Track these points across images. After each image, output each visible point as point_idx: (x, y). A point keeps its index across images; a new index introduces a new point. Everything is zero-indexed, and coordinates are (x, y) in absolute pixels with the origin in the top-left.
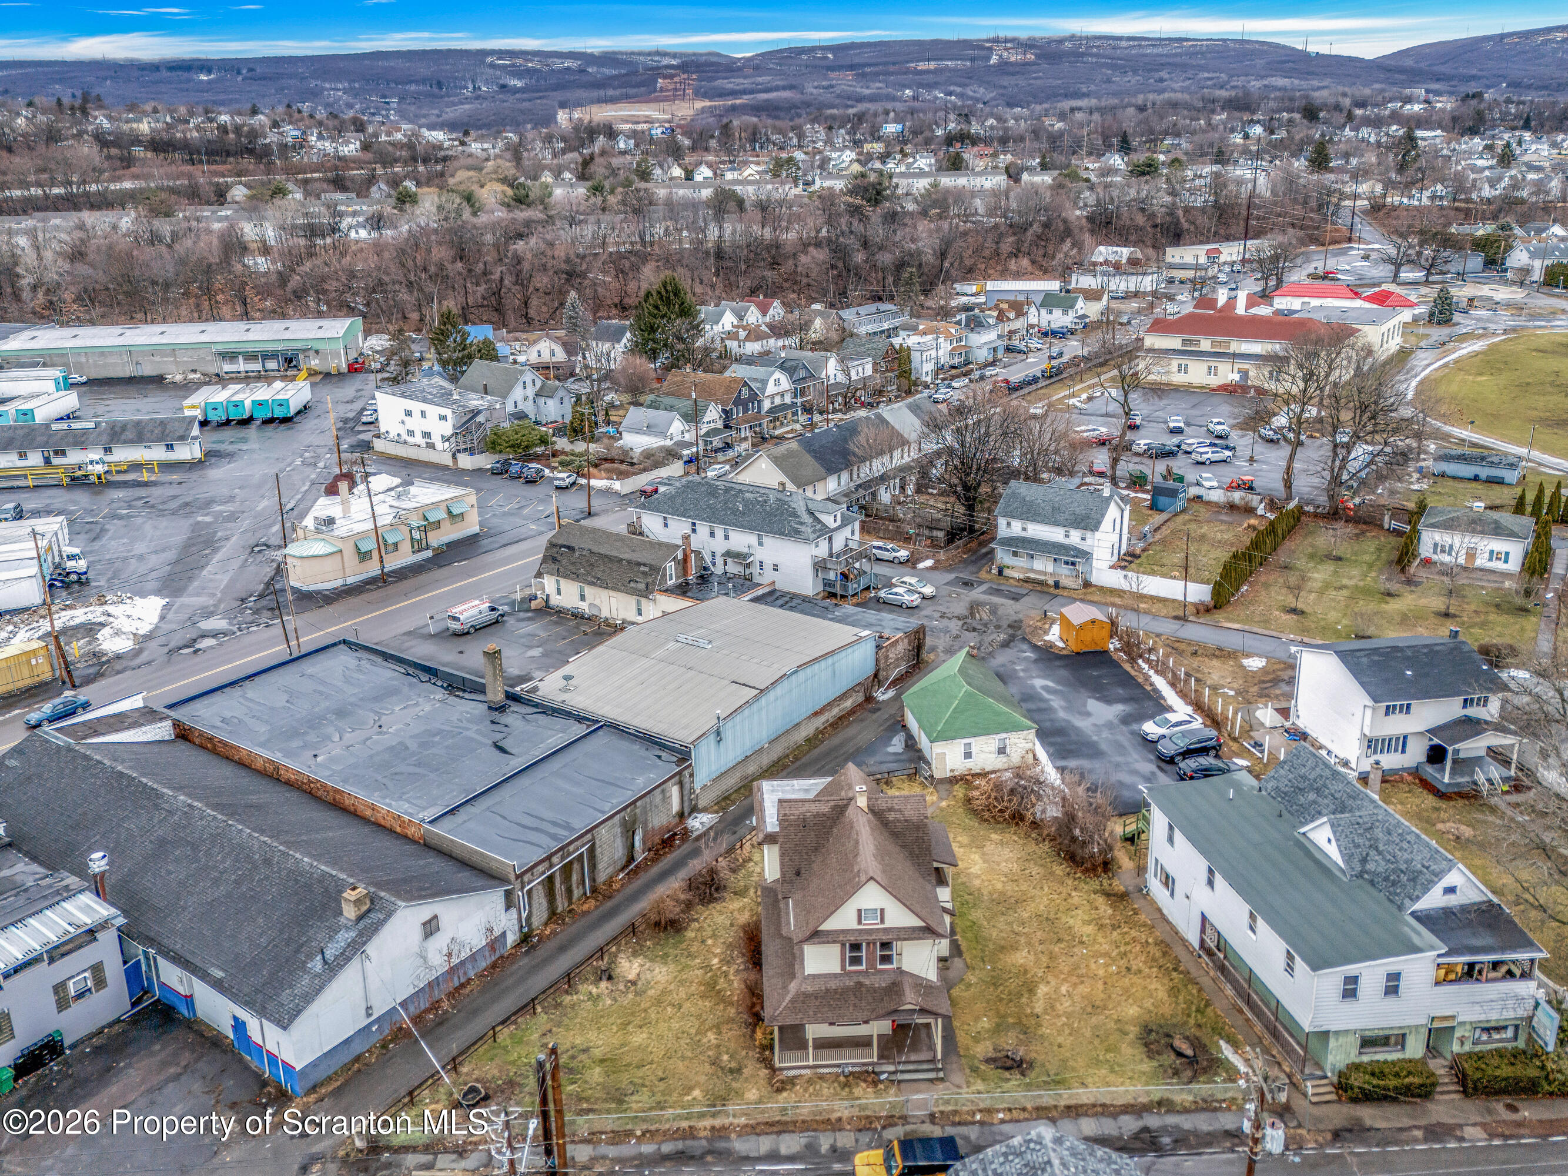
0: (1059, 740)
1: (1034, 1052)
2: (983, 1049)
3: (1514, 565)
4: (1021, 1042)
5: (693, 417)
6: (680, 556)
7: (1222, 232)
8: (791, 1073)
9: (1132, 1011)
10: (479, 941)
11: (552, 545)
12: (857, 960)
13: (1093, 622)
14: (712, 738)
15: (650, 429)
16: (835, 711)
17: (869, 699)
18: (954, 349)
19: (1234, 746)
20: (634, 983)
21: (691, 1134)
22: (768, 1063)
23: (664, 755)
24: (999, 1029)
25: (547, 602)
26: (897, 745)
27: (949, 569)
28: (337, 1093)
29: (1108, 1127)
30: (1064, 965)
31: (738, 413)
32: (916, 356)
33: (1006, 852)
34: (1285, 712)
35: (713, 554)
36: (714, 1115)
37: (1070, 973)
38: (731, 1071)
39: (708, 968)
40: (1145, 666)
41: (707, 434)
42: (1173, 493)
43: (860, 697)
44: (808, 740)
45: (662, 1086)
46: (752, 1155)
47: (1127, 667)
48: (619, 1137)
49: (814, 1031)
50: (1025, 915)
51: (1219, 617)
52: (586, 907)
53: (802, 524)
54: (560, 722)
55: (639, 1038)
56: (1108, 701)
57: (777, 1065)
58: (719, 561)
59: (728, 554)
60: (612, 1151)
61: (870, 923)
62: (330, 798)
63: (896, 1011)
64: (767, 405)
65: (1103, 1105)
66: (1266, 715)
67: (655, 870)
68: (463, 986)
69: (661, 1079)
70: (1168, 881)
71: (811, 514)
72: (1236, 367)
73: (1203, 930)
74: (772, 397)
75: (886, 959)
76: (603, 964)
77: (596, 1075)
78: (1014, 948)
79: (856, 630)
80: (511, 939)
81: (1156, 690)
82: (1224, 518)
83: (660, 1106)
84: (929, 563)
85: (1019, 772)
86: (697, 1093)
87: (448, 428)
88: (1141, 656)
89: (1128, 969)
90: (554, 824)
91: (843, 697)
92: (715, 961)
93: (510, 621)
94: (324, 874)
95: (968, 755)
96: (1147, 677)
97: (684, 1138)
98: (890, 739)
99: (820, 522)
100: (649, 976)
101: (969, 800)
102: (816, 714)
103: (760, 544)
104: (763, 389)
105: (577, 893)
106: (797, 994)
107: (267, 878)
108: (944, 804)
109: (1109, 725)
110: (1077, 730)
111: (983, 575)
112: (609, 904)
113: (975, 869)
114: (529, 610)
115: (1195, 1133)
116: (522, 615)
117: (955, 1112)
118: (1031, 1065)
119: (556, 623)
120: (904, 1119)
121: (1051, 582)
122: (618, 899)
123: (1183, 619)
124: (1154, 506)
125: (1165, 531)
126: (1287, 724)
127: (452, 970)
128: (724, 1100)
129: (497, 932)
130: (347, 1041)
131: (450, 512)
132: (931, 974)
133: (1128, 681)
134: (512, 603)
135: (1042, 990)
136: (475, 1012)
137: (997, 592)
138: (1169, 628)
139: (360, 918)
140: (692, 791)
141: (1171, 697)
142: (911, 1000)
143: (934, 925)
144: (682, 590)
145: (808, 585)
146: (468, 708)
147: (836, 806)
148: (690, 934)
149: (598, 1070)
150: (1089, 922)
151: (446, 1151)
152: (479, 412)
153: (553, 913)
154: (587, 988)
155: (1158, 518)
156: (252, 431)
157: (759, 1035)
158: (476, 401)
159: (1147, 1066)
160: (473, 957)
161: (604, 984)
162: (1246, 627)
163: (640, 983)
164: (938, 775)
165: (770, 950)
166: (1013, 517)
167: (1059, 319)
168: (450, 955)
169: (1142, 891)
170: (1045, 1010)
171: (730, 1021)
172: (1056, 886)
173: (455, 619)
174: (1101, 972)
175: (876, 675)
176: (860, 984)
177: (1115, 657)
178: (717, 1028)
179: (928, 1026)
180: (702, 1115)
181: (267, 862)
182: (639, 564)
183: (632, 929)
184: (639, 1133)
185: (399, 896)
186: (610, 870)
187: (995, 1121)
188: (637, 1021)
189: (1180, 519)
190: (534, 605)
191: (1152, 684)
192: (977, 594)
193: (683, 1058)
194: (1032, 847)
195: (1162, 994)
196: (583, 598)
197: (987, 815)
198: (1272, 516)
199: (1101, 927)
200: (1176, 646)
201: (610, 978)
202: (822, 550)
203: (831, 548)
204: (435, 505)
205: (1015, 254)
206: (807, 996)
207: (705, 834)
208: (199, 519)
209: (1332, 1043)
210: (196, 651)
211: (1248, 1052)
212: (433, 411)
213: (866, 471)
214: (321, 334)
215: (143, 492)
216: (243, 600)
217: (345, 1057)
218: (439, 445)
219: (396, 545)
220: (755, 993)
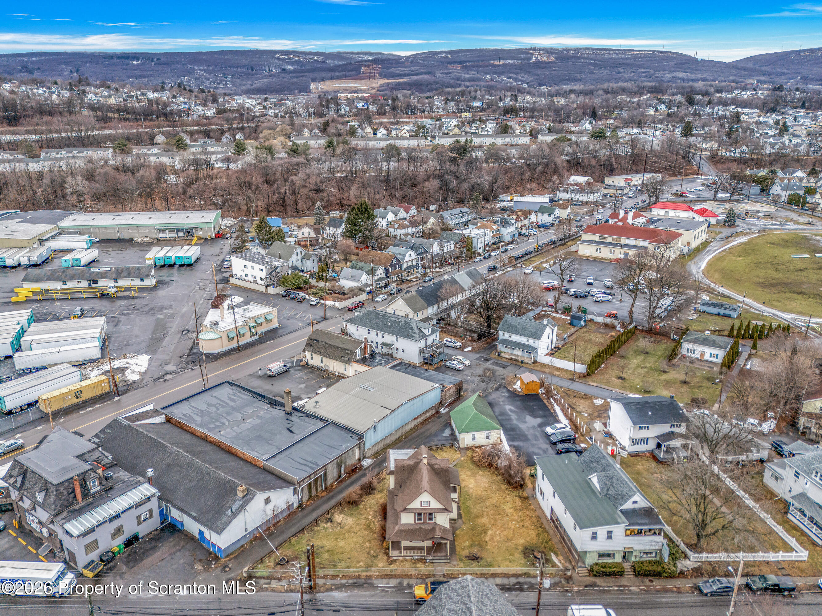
0: (511, 433)
1: (484, 554)
2: (466, 553)
3: (719, 360)
4: (479, 551)
5: (372, 272)
6: (363, 346)
7: (634, 168)
8: (395, 558)
9: (522, 541)
10: (284, 506)
11: (310, 339)
12: (420, 519)
13: (533, 382)
14: (372, 430)
15: (352, 278)
16: (423, 418)
17: (437, 412)
18: (494, 235)
19: (582, 438)
20: (340, 524)
21: (359, 577)
22: (387, 554)
23: (353, 436)
24: (471, 546)
25: (307, 362)
26: (447, 433)
27: (478, 352)
28: (236, 558)
29: (505, 581)
30: (499, 523)
31: (392, 270)
32: (475, 241)
33: (485, 479)
34: (605, 424)
35: (377, 343)
36: (367, 571)
37: (501, 527)
38: (374, 557)
39: (367, 519)
40: (553, 401)
41: (378, 280)
42: (580, 318)
43: (434, 412)
44: (411, 429)
45: (349, 560)
46: (379, 585)
47: (545, 401)
48: (334, 577)
49: (404, 544)
50: (488, 504)
51: (589, 380)
52: (322, 494)
53: (414, 333)
54: (313, 421)
55: (341, 544)
56: (535, 417)
57: (390, 555)
58: (380, 346)
59: (383, 344)
60: (332, 582)
61: (425, 506)
62: (226, 449)
63: (433, 538)
64: (405, 266)
65: (505, 574)
66: (598, 425)
67: (349, 481)
68: (278, 522)
69: (349, 558)
70: (542, 494)
71: (418, 328)
72: (623, 251)
73: (552, 513)
74: (408, 262)
75: (431, 519)
76: (329, 516)
77: (326, 556)
78: (482, 516)
79: (433, 384)
80: (295, 505)
81: (555, 413)
82: (601, 331)
83: (348, 567)
84: (469, 349)
85: (494, 446)
86: (361, 564)
87: (263, 275)
88: (552, 397)
89: (523, 526)
90: (311, 462)
91: (427, 412)
92: (370, 517)
93: (292, 371)
94: (230, 481)
95: (474, 439)
96: (553, 406)
97: (356, 579)
98: (444, 430)
99: (422, 332)
100: (345, 521)
101: (473, 457)
102: (415, 419)
103: (397, 340)
104: (403, 259)
105: (319, 489)
106: (398, 531)
107: (209, 480)
108: (462, 458)
109: (534, 427)
110: (519, 428)
111: (492, 356)
112: (331, 494)
113: (471, 486)
114: (299, 366)
116: (297, 368)
117: (452, 574)
118: (481, 559)
119: (311, 372)
120: (434, 575)
121: (520, 360)
122: (335, 491)
123: (573, 380)
124: (571, 324)
125: (574, 336)
126: (606, 430)
127: (275, 516)
128: (371, 567)
129: (290, 503)
130: (239, 540)
131: (266, 319)
132: (447, 525)
133: (545, 408)
134: (292, 362)
135: (490, 532)
136: (282, 532)
137: (497, 364)
138: (566, 384)
139: (244, 497)
140: (364, 450)
141: (561, 416)
142: (438, 534)
143: (448, 508)
144: (363, 361)
145: (416, 359)
146: (277, 413)
147: (416, 463)
148: (361, 506)
149: (326, 554)
150: (512, 508)
151: (274, 579)
152: (277, 268)
153: (310, 496)
154: (323, 525)
155: (573, 330)
156: (175, 270)
157: (385, 544)
158: (276, 262)
159: (523, 561)
160: (282, 512)
161: (329, 524)
162: (599, 385)
163: (343, 524)
164: (461, 446)
165: (390, 514)
166: (505, 331)
167: (546, 218)
168: (274, 511)
169: (534, 497)
170: (490, 540)
171: (374, 539)
172: (501, 493)
173: (270, 370)
174: (513, 527)
175: (441, 403)
176: (421, 528)
177: (541, 397)
178: (369, 541)
179: (446, 544)
180: (363, 571)
182: (346, 350)
183: (340, 504)
184: (341, 576)
185: (257, 489)
186: (332, 481)
188: (341, 538)
189: (582, 330)
190: (302, 363)
191: (554, 410)
192: (488, 365)
193: (357, 551)
194: (495, 477)
195: (534, 536)
196: (322, 362)
197: (479, 464)
198: (622, 331)
199: (516, 510)
200: (567, 393)
201: (331, 522)
202: (422, 344)
203: (426, 343)
204: (259, 316)
205: (531, 180)
206: (401, 531)
207: (368, 468)
208: (159, 316)
209: (588, 555)
210: (165, 380)
211: (561, 558)
212: (257, 267)
213: (445, 304)
214: (203, 220)
215: (132, 302)
216: (181, 357)
217: (238, 546)
218: (259, 282)
219: (244, 334)
220: (383, 529)
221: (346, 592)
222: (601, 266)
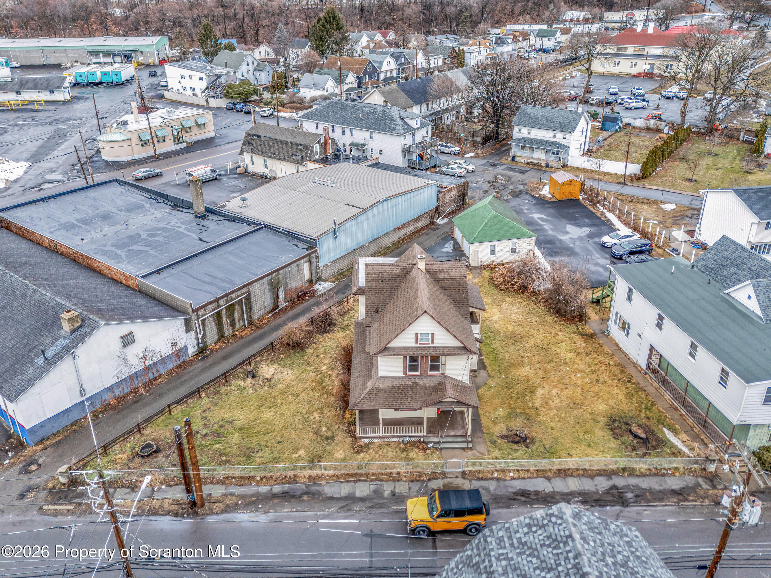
0: (549, 246)
1: (535, 432)
2: (500, 429)
4: (525, 425)
5: (340, 80)
6: (322, 141)
7: (635, 5)
8: (367, 441)
9: (602, 407)
10: (166, 351)
11: (248, 135)
12: (413, 368)
13: (571, 181)
14: (331, 235)
15: (315, 86)
16: (411, 228)
17: (432, 223)
18: (488, 55)
19: (660, 251)
20: (269, 380)
21: (295, 479)
22: (352, 433)
23: (300, 244)
24: (510, 416)
25: (246, 169)
26: (448, 248)
27: (484, 157)
28: (54, 445)
29: (587, 485)
30: (554, 377)
31: (366, 79)
32: (467, 55)
33: (515, 309)
34: (691, 233)
35: (344, 145)
36: (312, 468)
37: (558, 382)
38: (327, 438)
39: (318, 372)
40: (602, 208)
41: (348, 90)
42: (614, 120)
43: (427, 222)
44: (394, 244)
45: (279, 446)
46: (335, 496)
47: (591, 208)
48: (248, 479)
49: (385, 413)
50: (528, 345)
51: (645, 182)
52: (244, 333)
53: (396, 125)
54: (237, 225)
55: (268, 415)
56: (580, 226)
57: (358, 435)
58: (348, 149)
59: (353, 144)
60: (238, 490)
61: (424, 343)
62: (85, 263)
63: (440, 402)
64: (382, 76)
65: (584, 470)
66: (679, 234)
67: (291, 313)
68: (156, 379)
69: (279, 442)
70: (625, 326)
71: (402, 119)
72: (648, 62)
73: (650, 357)
74: (386, 72)
75: (434, 368)
76: (249, 368)
77: (235, 438)
78: (521, 365)
79: (426, 181)
80: (192, 350)
81: (609, 220)
82: (644, 134)
83: (276, 460)
84: (472, 154)
85: (524, 263)
86: (302, 452)
87: (203, 85)
88: (599, 202)
89: (597, 381)
90: (222, 280)
91: (416, 220)
92: (324, 368)
93: (224, 179)
95: (492, 253)
96: (603, 214)
98: (445, 244)
99: (407, 124)
100: (280, 376)
101: (492, 279)
102: (399, 228)
103: (372, 138)
104: (380, 68)
105: (238, 325)
106: (372, 389)
107: (21, 305)
108: (476, 280)
109: (580, 238)
110: (560, 241)
111: (503, 161)
112: (260, 332)
113: (495, 318)
114: (236, 174)
115: (650, 491)
116: (231, 176)
117: (480, 471)
118: (533, 441)
119: (250, 180)
120: (444, 475)
121: (544, 164)
122: (266, 328)
123: (624, 184)
124: (603, 128)
125: (610, 140)
126: (692, 240)
127: (147, 369)
128: (320, 458)
129: (180, 345)
130: (67, 411)
131: (197, 123)
132: (466, 379)
133: (592, 215)
134: (226, 171)
135: (540, 392)
136: (161, 395)
137: (512, 169)
138: (615, 188)
139: (73, 331)
140: (318, 267)
141: (617, 223)
142: (450, 396)
143: (468, 345)
144: (324, 161)
145: (400, 161)
146: (186, 216)
147: (404, 269)
148: (310, 351)
149: (237, 435)
150: (570, 351)
151: (123, 487)
152: (221, 76)
153: (221, 336)
154: (237, 382)
155: (606, 134)
156: (101, 88)
157: (347, 415)
158: (219, 70)
159: (613, 444)
160: (163, 360)
161: (249, 380)
162: (662, 188)
163: (273, 380)
164: (473, 264)
165: (356, 361)
166: (523, 126)
167: (547, 43)
168: (145, 358)
169: (606, 333)
170: (542, 406)
171: (330, 405)
172: (548, 328)
173: (190, 175)
174: (579, 382)
175: (437, 209)
176: (416, 383)
177: (583, 203)
178: (321, 409)
179: (462, 413)
180: (304, 468)
181: (24, 295)
182: (298, 145)
183: (272, 347)
184: (258, 478)
185: (103, 318)
186: (262, 312)
187: (508, 478)
188: (268, 404)
189: (619, 134)
190: (239, 171)
191: (606, 217)
192: (500, 169)
193: (296, 429)
194: (532, 306)
195: (621, 397)
196: (266, 166)
197: (503, 287)
198: (672, 133)
199: (578, 354)
200: (619, 197)
201: (254, 376)
202: (408, 141)
203: (413, 141)
204: (187, 119)
205: (523, 13)
206: (379, 390)
207: (324, 294)
208: (60, 126)
209: (751, 433)
210: (39, 190)
211: (684, 437)
212: (196, 75)
213: (435, 106)
214: (144, 43)
215: (34, 114)
216: (73, 165)
217: (66, 421)
218: (200, 95)
219: (164, 137)
220: (346, 386)
221: (266, 512)
222: (622, 80)
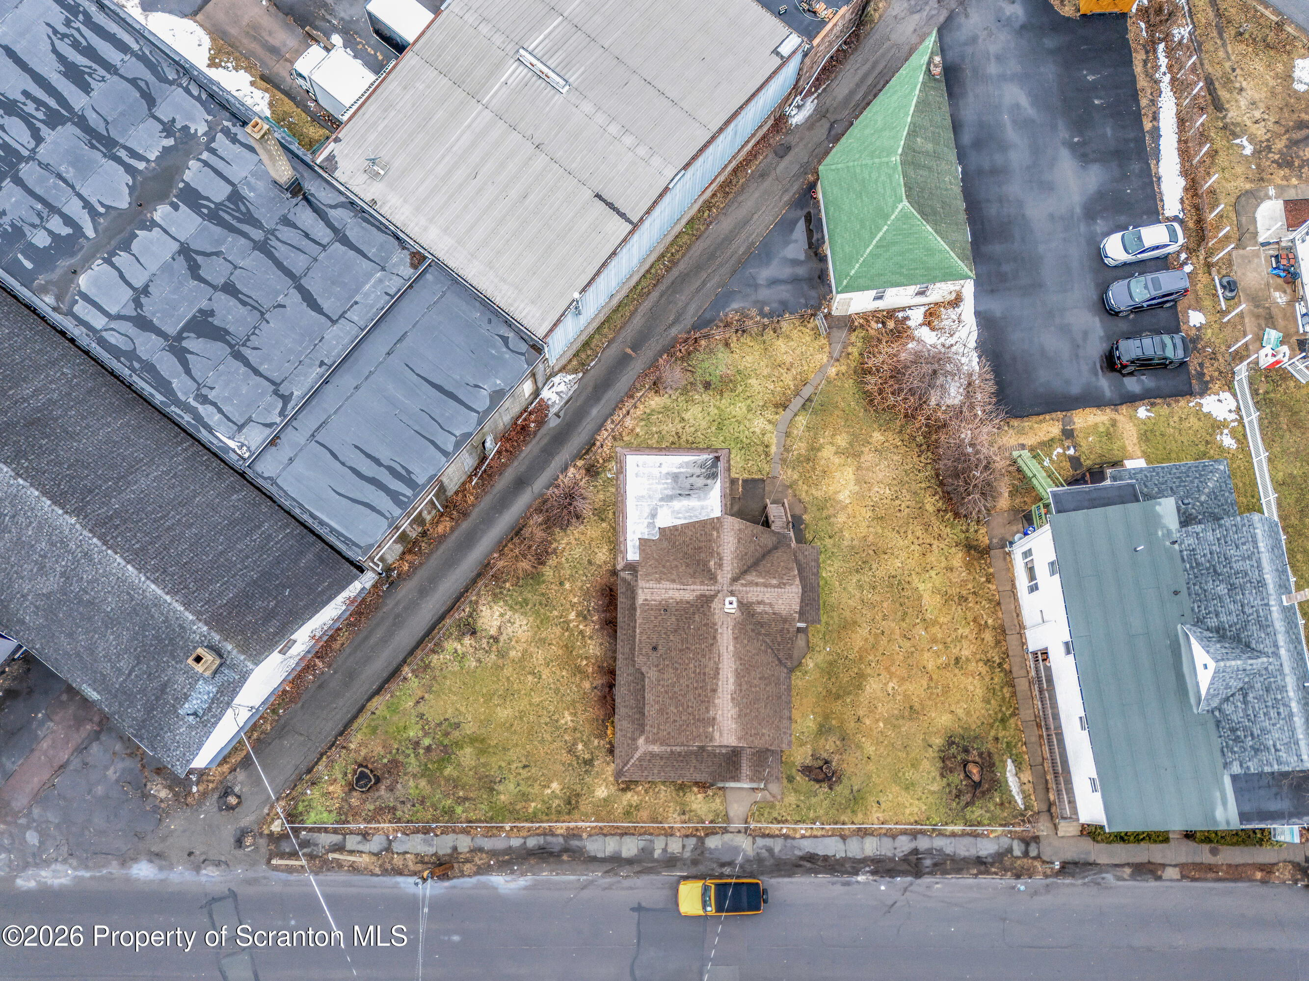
1: (846, 762)
4: (837, 750)
9: (945, 718)
10: (339, 611)
20: (496, 639)
21: (550, 830)
24: (821, 731)
29: (886, 847)
30: (899, 653)
36: (569, 813)
37: (902, 664)
38: (585, 762)
39: (565, 624)
45: (525, 773)
46: (599, 855)
48: (492, 829)
52: (441, 528)
60: (487, 844)
68: (332, 638)
69: (525, 767)
77: (468, 756)
78: (858, 623)
83: (525, 798)
86: (555, 786)
89: (957, 661)
90: (392, 472)
92: (572, 614)
97: (545, 834)
100: (510, 630)
105: (429, 517)
112: (465, 525)
115: (953, 859)
117: (766, 828)
118: (840, 778)
120: (725, 829)
122: (473, 518)
127: (320, 639)
128: (578, 795)
129: (355, 595)
135: (871, 685)
147: (702, 596)
148: (548, 572)
149: (469, 751)
153: (408, 543)
154: (452, 645)
159: (937, 785)
160: (336, 620)
161: (468, 641)
163: (502, 639)
165: (624, 679)
168: (313, 637)
170: (868, 712)
174: (931, 664)
178: (573, 706)
184: (507, 827)
186: (462, 480)
187: (798, 836)
195: (978, 698)
199: (949, 598)
201: (474, 633)
206: (653, 755)
211: (1027, 775)
